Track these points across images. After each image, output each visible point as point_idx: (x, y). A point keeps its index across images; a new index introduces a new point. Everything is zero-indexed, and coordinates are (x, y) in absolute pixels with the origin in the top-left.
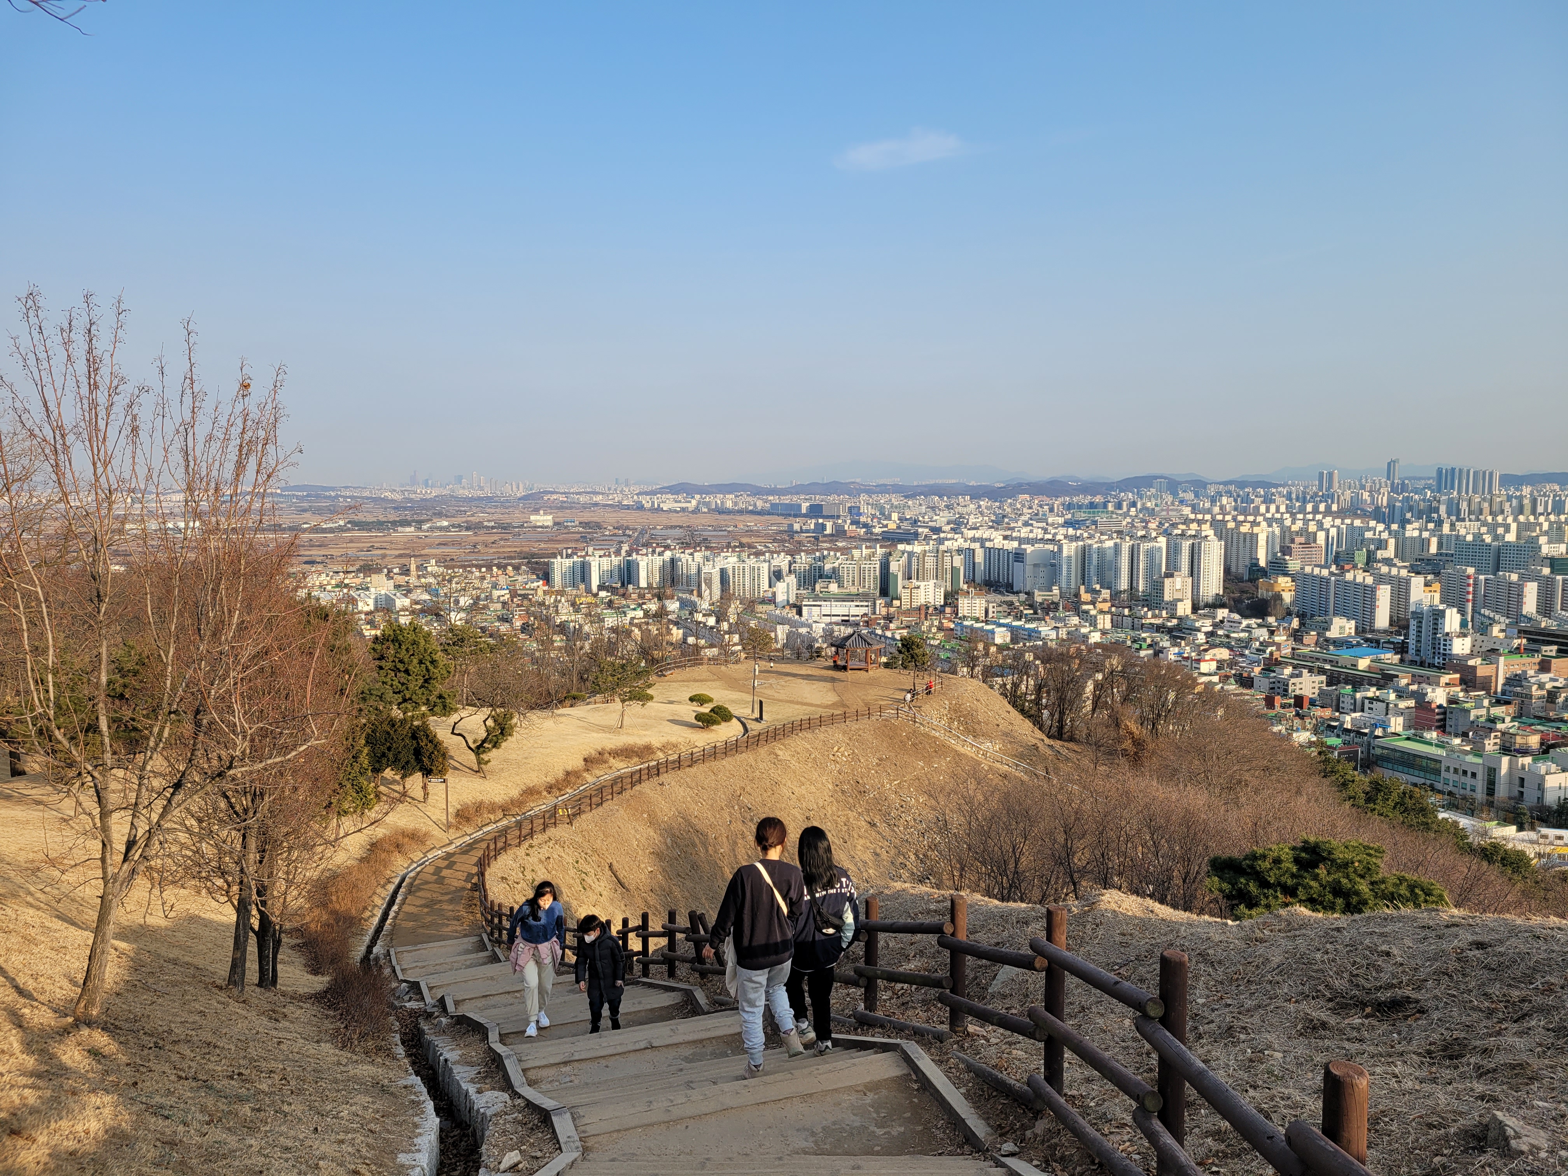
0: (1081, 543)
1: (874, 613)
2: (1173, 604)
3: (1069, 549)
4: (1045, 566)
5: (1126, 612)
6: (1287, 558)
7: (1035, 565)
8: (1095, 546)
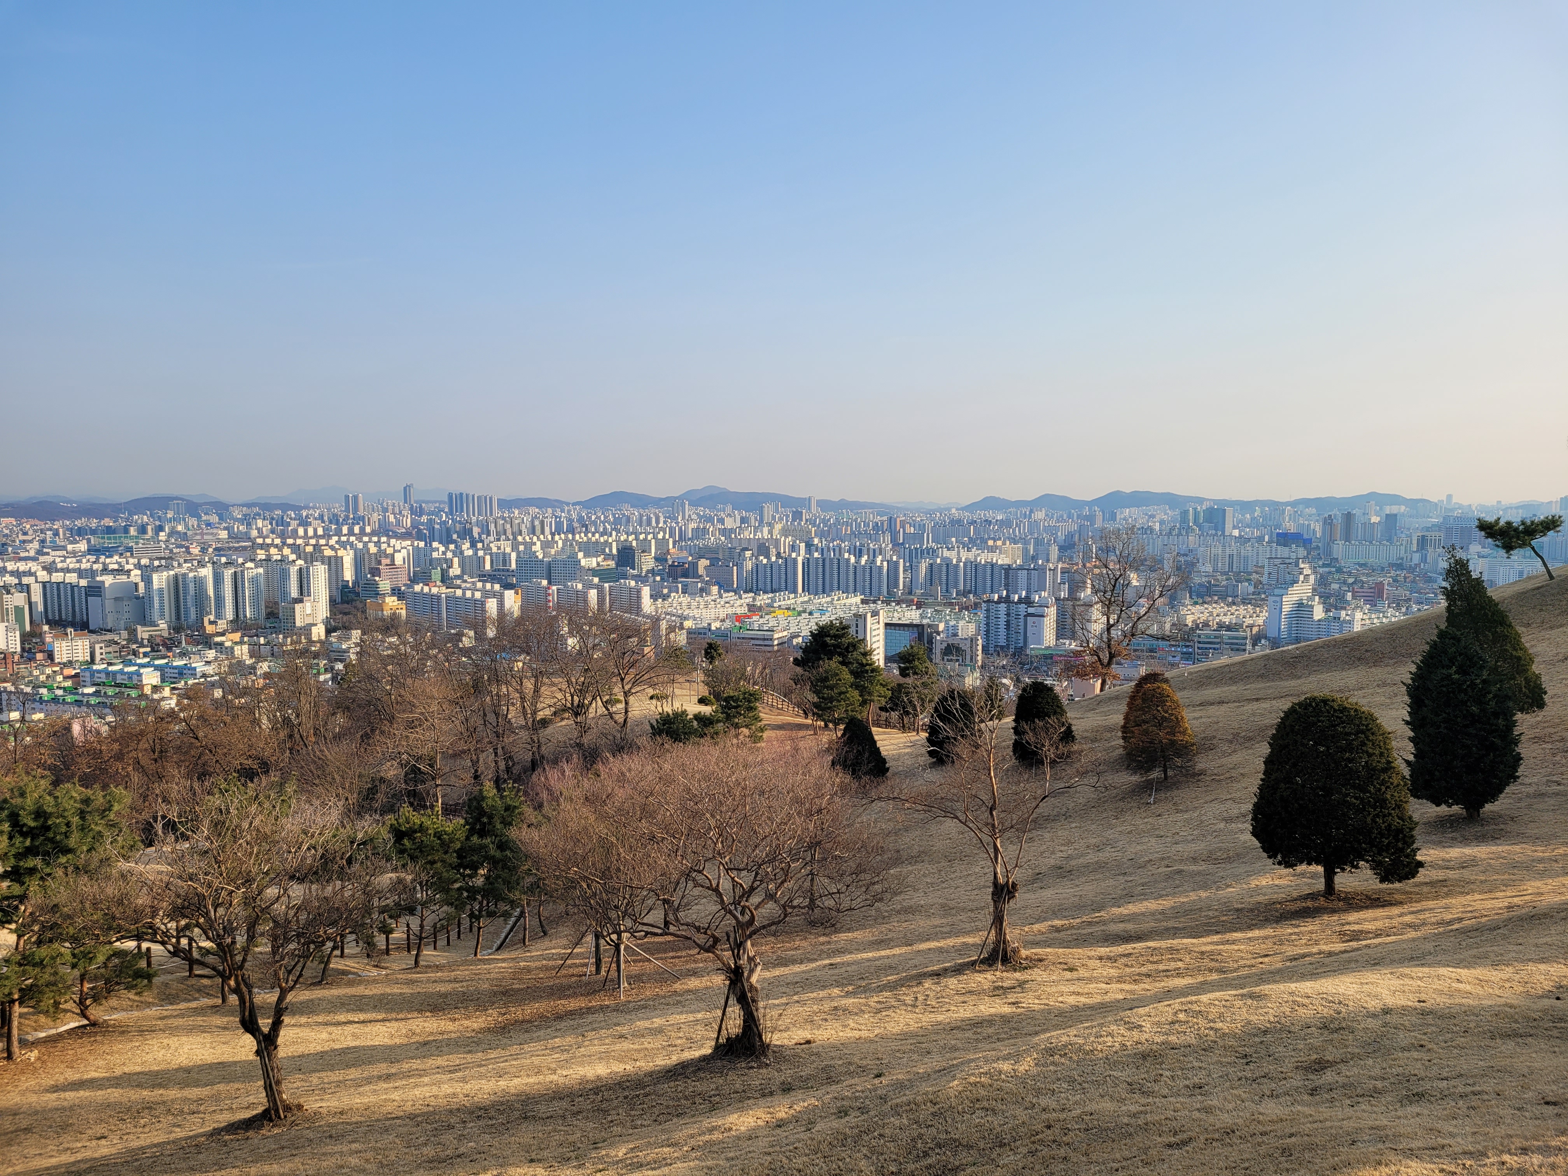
0: (172, 573)
2: (308, 629)
3: (160, 580)
4: (130, 599)
5: (262, 641)
6: (377, 578)
7: (119, 599)
8: (191, 575)
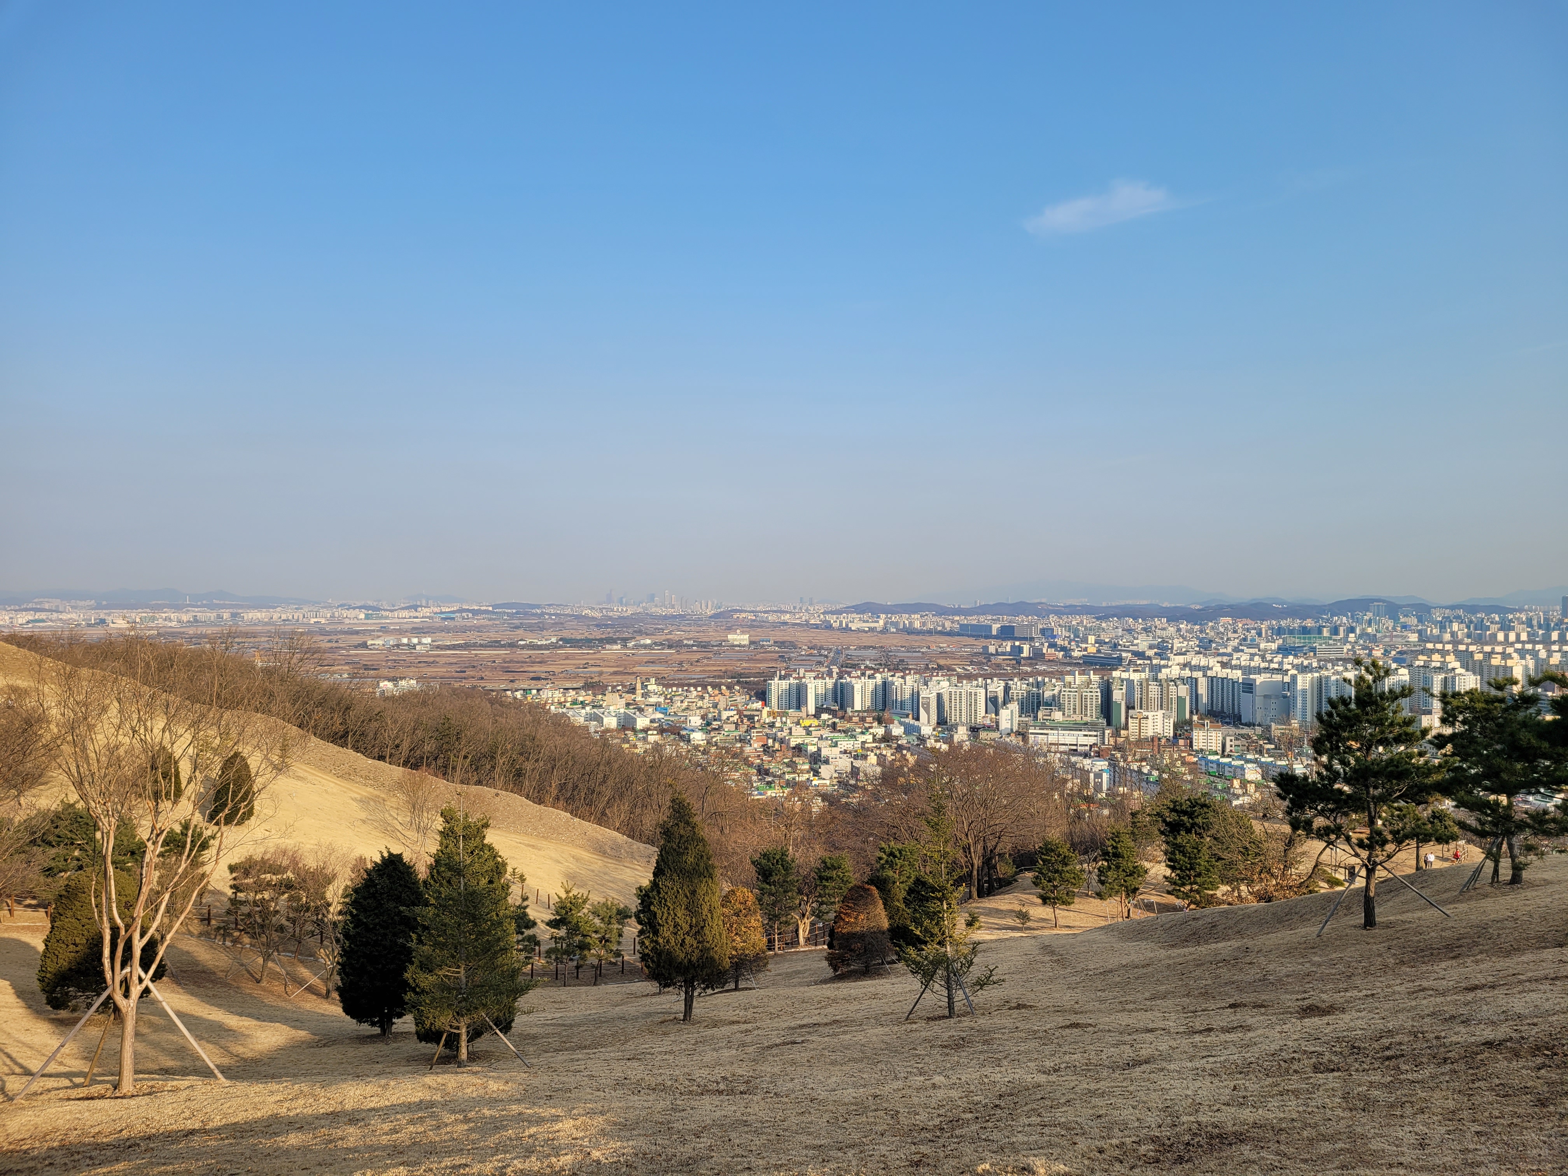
0: (1316, 675)
1: (1104, 743)
3: (1304, 682)
4: (1277, 697)
7: (1265, 696)
8: (1333, 678)
